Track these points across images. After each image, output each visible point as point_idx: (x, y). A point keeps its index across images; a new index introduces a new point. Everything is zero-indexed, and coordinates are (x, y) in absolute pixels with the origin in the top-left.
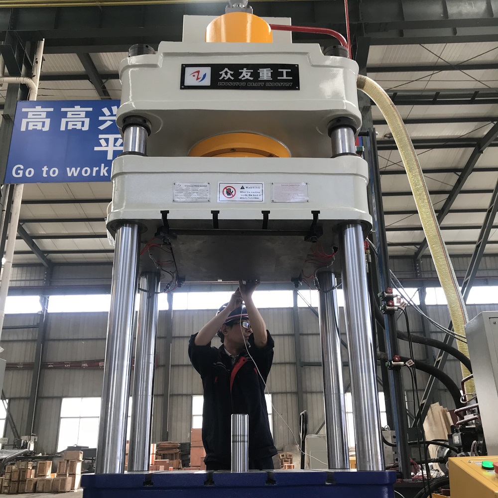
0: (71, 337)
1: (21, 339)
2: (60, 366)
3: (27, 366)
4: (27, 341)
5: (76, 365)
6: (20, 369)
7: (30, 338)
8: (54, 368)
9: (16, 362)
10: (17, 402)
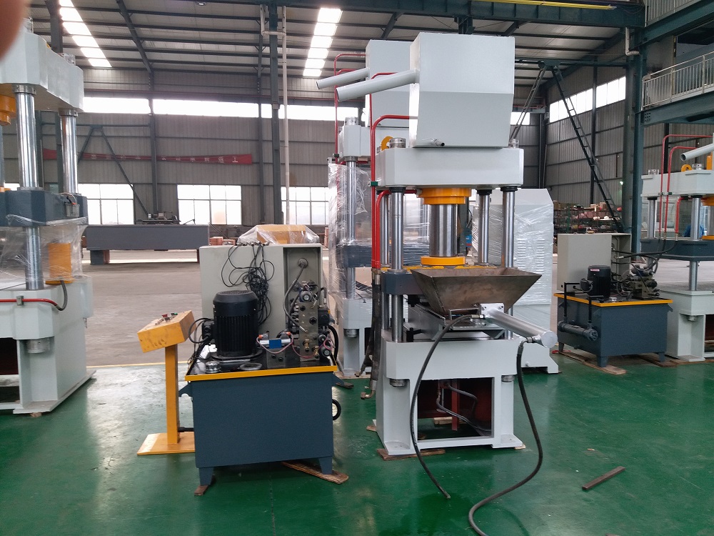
0: (177, 135)
1: (133, 135)
2: (171, 159)
3: (144, 159)
4: (140, 137)
5: (186, 159)
6: (138, 160)
7: (142, 134)
8: (167, 161)
9: (133, 155)
10: (140, 186)
